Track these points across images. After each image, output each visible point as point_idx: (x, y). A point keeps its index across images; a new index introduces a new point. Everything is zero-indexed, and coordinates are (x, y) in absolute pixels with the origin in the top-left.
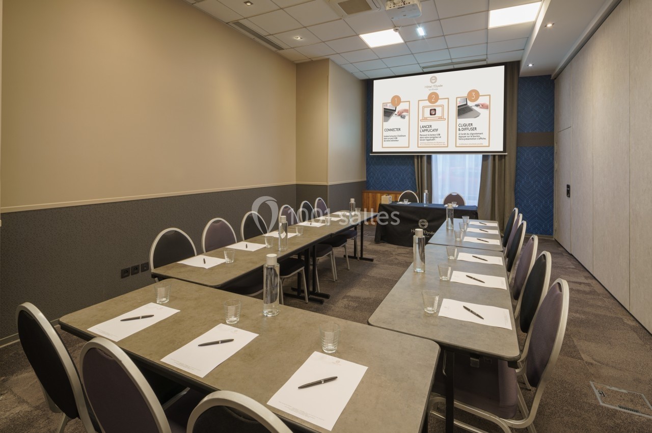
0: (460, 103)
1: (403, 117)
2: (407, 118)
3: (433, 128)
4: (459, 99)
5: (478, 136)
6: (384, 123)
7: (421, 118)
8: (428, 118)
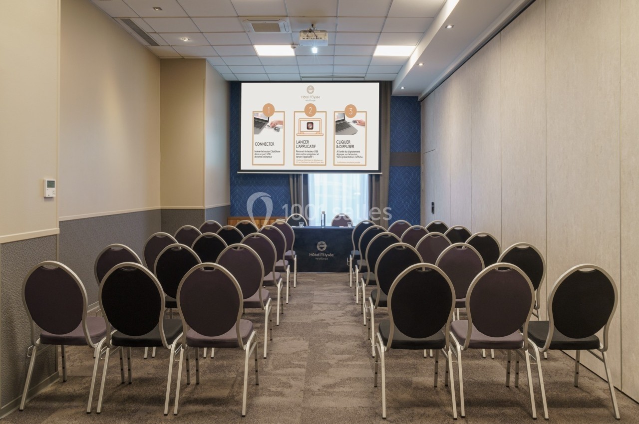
0: (338, 118)
1: (277, 130)
2: (281, 130)
3: (310, 143)
4: (336, 114)
5: (354, 154)
6: (255, 135)
7: (297, 132)
8: (305, 133)
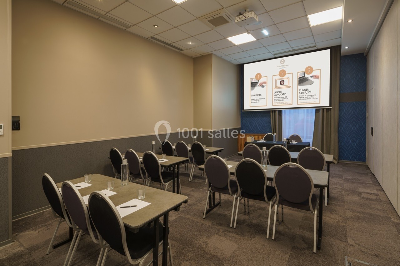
0: (300, 76)
1: (263, 87)
2: (265, 87)
3: (282, 93)
4: (299, 73)
5: (312, 97)
6: (251, 91)
7: (274, 87)
8: (279, 87)
